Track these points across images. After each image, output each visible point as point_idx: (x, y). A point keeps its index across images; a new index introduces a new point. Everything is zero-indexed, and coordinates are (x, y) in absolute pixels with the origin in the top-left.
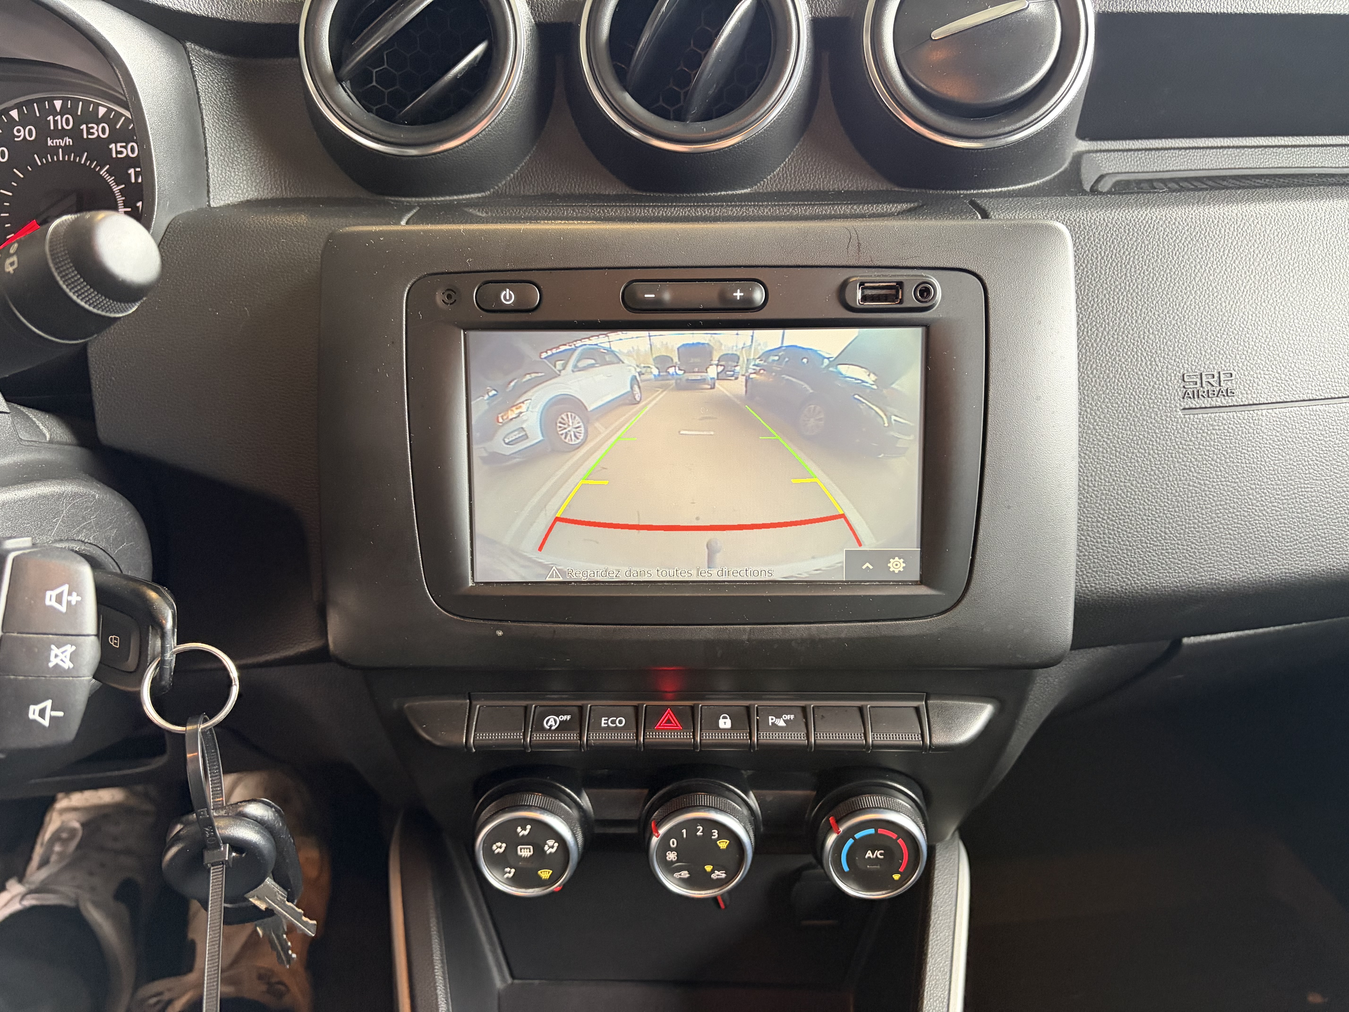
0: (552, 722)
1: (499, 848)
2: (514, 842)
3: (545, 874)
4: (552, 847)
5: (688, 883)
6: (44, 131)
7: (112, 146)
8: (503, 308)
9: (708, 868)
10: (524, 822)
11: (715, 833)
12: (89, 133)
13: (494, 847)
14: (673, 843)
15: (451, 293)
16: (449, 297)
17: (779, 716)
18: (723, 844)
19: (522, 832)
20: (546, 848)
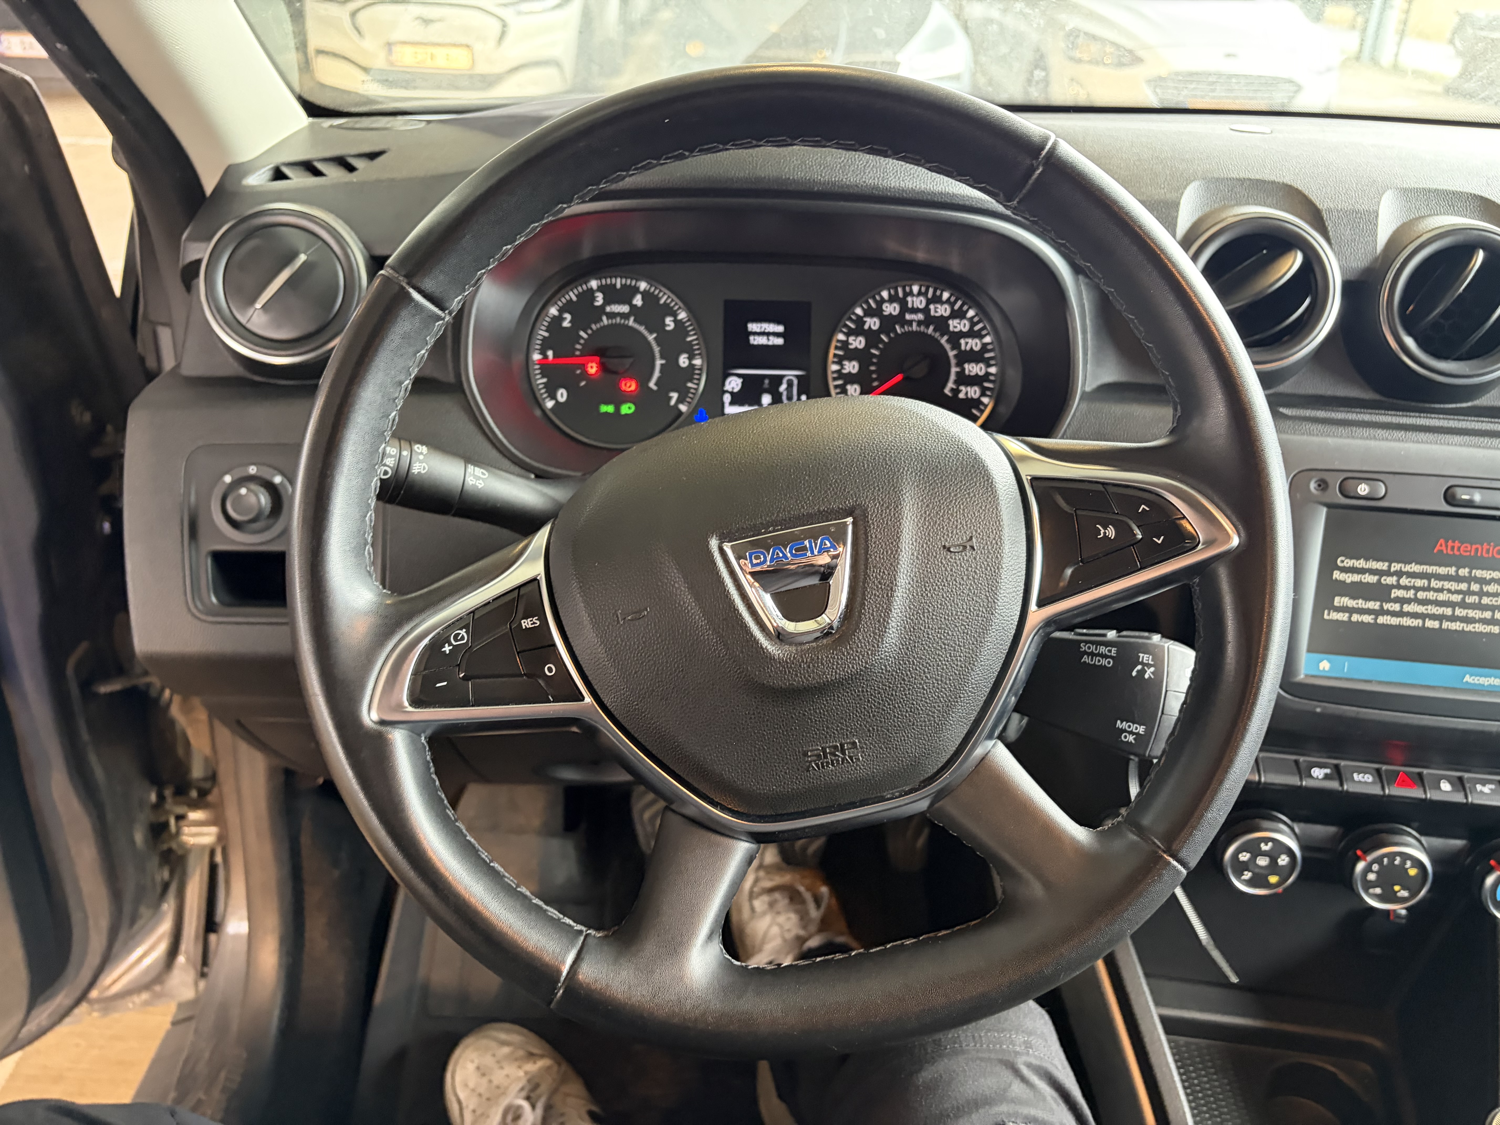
0: (1318, 773)
1: (1244, 857)
2: (1257, 853)
3: (1273, 879)
4: (1284, 860)
5: (1381, 898)
6: (905, 308)
7: (950, 322)
8: (1358, 496)
9: (1397, 888)
10: (1266, 840)
11: (1409, 864)
12: (936, 312)
13: (1240, 856)
14: (1375, 867)
16: (1319, 485)
17: (1484, 785)
18: (1413, 872)
19: (1264, 847)
20: (1279, 860)
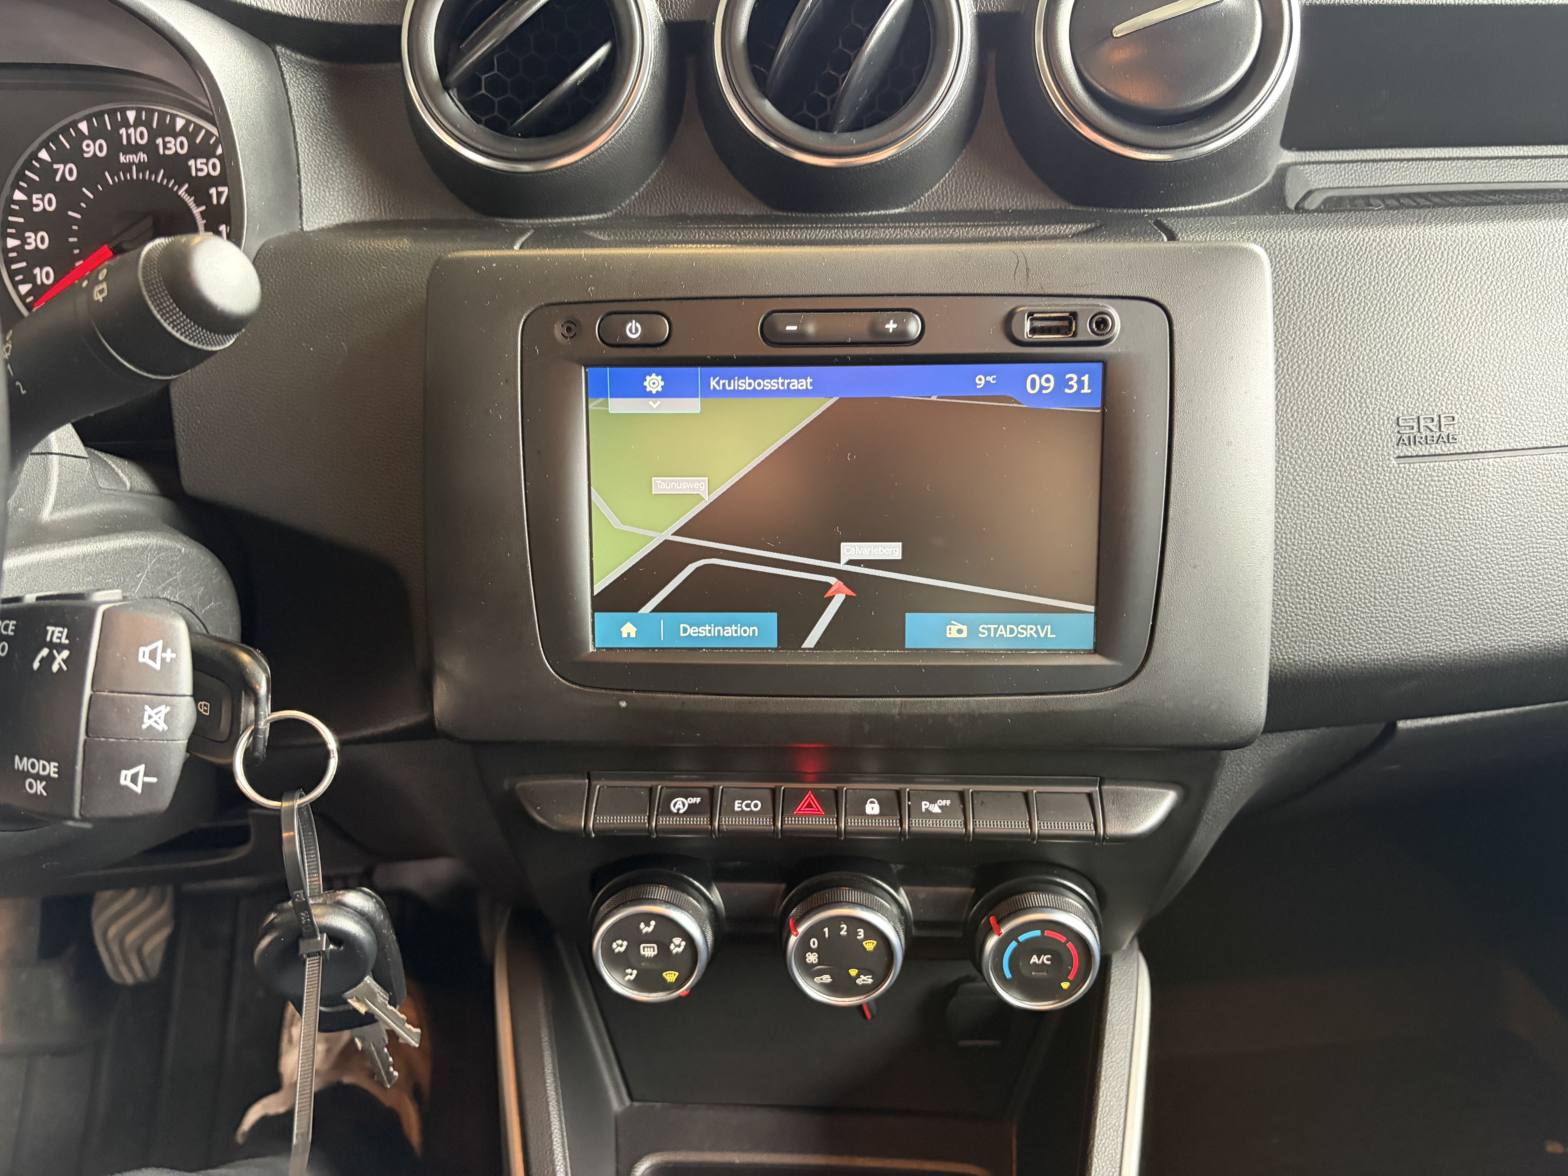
0: (679, 805)
1: (620, 946)
2: (636, 940)
3: (671, 976)
4: (679, 946)
5: (830, 989)
6: (116, 146)
7: (191, 163)
8: (627, 342)
9: (853, 972)
10: (647, 917)
11: (861, 933)
12: (165, 148)
13: (614, 945)
14: (814, 943)
15: (572, 327)
16: (569, 329)
17: (933, 802)
18: (870, 945)
19: (646, 929)
20: (672, 947)
